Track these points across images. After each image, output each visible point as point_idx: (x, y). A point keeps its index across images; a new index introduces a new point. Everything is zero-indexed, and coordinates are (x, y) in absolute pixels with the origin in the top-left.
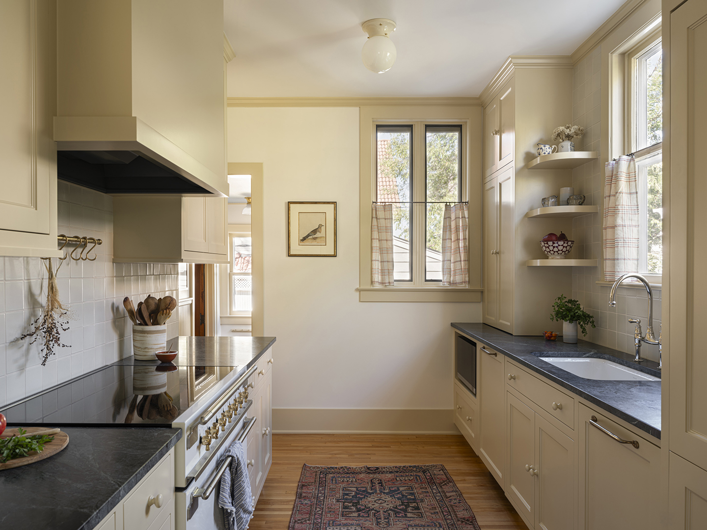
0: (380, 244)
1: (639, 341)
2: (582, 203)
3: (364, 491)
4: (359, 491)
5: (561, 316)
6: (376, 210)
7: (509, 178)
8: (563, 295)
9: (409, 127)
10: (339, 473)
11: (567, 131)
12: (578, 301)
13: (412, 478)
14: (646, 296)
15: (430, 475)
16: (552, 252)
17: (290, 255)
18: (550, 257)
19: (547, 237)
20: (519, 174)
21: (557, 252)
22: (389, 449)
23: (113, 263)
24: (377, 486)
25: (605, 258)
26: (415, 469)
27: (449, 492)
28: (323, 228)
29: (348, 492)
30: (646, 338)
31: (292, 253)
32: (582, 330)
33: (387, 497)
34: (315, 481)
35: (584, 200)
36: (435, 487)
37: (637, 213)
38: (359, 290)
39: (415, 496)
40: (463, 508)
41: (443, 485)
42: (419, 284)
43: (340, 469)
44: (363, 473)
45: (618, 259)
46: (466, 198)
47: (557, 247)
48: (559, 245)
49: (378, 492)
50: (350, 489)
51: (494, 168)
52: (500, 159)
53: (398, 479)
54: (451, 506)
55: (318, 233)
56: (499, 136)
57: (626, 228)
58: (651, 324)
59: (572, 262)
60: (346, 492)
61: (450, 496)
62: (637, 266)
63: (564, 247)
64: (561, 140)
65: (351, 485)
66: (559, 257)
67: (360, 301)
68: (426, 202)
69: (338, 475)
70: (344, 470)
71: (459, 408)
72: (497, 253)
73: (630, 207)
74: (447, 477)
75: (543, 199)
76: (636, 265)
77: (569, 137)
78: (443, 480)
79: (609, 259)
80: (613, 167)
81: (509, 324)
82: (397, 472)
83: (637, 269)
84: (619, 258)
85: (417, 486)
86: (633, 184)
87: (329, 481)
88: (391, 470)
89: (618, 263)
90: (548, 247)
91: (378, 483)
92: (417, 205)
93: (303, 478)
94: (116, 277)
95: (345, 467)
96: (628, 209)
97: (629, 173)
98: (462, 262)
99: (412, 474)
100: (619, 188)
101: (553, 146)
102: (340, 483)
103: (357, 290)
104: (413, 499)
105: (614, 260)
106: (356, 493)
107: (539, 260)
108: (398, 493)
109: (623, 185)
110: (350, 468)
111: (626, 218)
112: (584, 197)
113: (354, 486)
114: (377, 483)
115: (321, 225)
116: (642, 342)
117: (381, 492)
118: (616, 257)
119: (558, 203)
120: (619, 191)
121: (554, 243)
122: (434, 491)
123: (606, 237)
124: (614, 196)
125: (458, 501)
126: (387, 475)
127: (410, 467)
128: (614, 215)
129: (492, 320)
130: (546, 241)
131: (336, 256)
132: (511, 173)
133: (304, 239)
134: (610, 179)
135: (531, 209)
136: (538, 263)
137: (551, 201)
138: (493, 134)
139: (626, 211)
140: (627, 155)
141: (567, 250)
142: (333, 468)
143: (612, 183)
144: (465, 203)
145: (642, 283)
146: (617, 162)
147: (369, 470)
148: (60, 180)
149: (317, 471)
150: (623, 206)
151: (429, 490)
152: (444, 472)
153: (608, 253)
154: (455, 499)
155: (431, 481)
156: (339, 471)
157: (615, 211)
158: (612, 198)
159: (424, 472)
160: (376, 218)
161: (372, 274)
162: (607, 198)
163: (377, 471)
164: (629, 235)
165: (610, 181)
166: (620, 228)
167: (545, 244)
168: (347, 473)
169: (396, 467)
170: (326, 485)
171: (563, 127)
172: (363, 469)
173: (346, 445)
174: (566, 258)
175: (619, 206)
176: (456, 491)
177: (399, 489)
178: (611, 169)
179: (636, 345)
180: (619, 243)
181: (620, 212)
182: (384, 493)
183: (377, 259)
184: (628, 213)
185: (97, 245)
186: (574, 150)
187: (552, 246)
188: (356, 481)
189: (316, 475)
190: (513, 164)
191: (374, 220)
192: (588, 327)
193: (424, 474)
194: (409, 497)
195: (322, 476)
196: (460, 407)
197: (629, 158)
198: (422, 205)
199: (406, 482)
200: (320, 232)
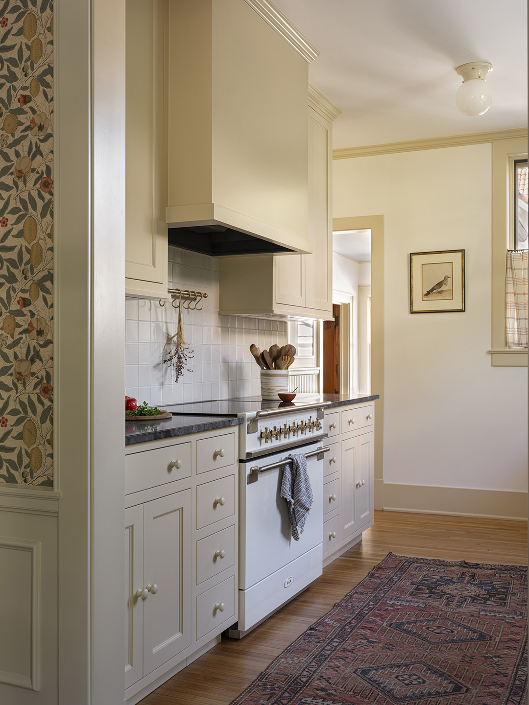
0: (516, 298)
4: (442, 579)
6: (511, 259)
10: (428, 564)
13: (517, 576)
17: (412, 312)
23: (219, 315)
24: (468, 578)
28: (449, 280)
29: (428, 579)
31: (415, 309)
33: (473, 588)
38: (491, 353)
49: (465, 582)
53: (497, 575)
55: (444, 286)
60: (426, 578)
65: (435, 574)
67: (492, 366)
69: (425, 565)
70: (436, 562)
82: (500, 569)
87: (412, 569)
88: (493, 567)
91: (470, 576)
93: (383, 563)
94: (221, 327)
99: (517, 573)
103: (489, 352)
104: (503, 592)
106: (438, 580)
108: (489, 586)
114: (468, 576)
115: (447, 276)
117: (468, 583)
126: (486, 571)
127: (519, 567)
131: (464, 311)
133: (428, 293)
142: (424, 559)
147: (465, 565)
148: (170, 246)
149: (402, 559)
156: (429, 562)
160: (511, 268)
161: (506, 334)
163: (475, 566)
168: (438, 565)
169: (502, 566)
170: (405, 572)
172: (459, 563)
177: (491, 583)
182: (472, 584)
183: (511, 316)
185: (203, 298)
188: (444, 572)
189: (399, 562)
191: (509, 271)
194: (499, 589)
199: (507, 578)
200: (446, 285)
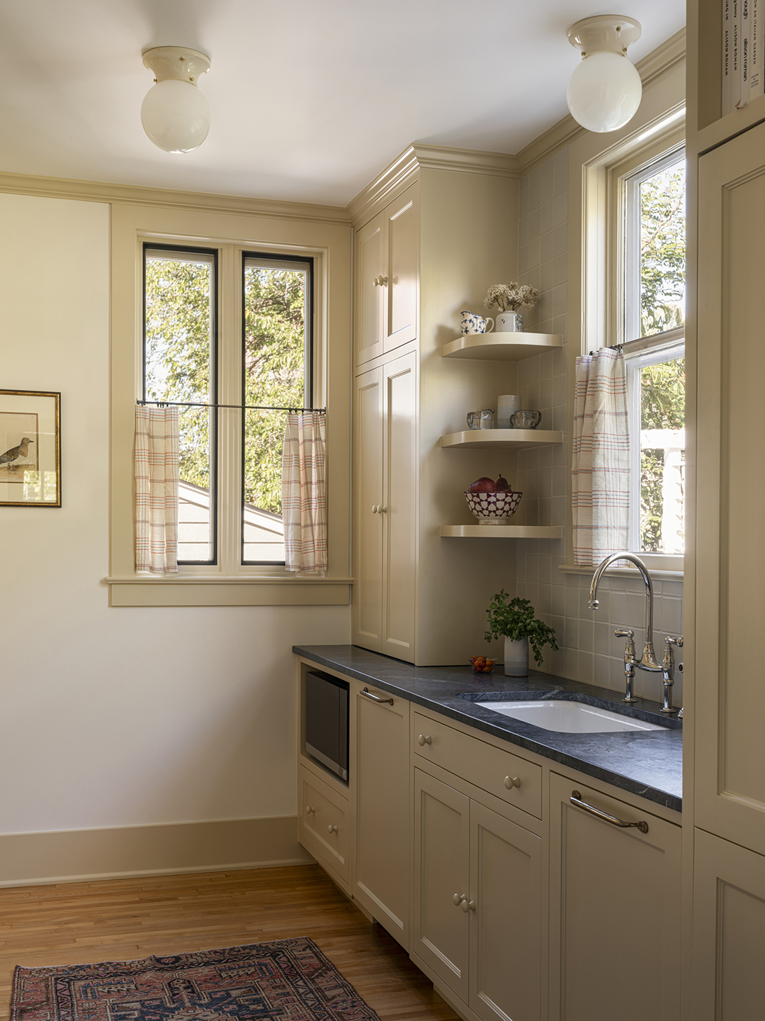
0: (152, 487)
1: (632, 667)
2: (536, 425)
3: (157, 1007)
4: (146, 1007)
5: (501, 629)
6: (142, 418)
7: (409, 371)
8: (503, 590)
9: (211, 253)
10: (98, 976)
11: (512, 295)
12: (529, 602)
13: (252, 970)
14: (642, 592)
15: (286, 960)
16: (486, 512)
18: (482, 522)
19: (477, 484)
20: (426, 364)
21: (494, 512)
22: (176, 902)
24: (184, 994)
25: (574, 524)
26: (254, 952)
27: (330, 989)
28: (31, 447)
29: (124, 1013)
30: (643, 662)
32: (535, 654)
33: (209, 1013)
34: (48, 998)
35: (539, 420)
36: (301, 983)
37: (626, 448)
38: (109, 583)
39: (264, 1005)
40: (362, 1016)
41: (317, 977)
42: (228, 570)
43: (97, 969)
44: (150, 970)
45: (597, 527)
46: (322, 402)
47: (494, 503)
48: (498, 500)
49: (188, 1004)
50: (128, 1005)
51: (378, 348)
52: (390, 333)
53: (224, 975)
54: (339, 1014)
55: (20, 456)
56: (386, 289)
57: (610, 473)
58: (650, 638)
59: (519, 531)
60: (119, 1013)
61: (334, 997)
62: (627, 540)
63: (506, 503)
64: (500, 309)
65: (127, 999)
66: (497, 522)
67: (111, 606)
68: (243, 407)
69: (96, 981)
70: (108, 968)
71: (311, 811)
72: (383, 511)
73: (616, 437)
74: (321, 961)
75: (469, 415)
76: (625, 538)
77: (513, 304)
78: (315, 968)
79: (582, 527)
80: (588, 366)
81: (407, 645)
82: (220, 961)
83: (627, 545)
84: (600, 525)
85: (264, 984)
86: (621, 397)
87: (78, 995)
88: (205, 960)
89: (598, 534)
90: (479, 503)
91: (185, 988)
92: (225, 412)
93: (18, 995)
95: (108, 963)
96: (613, 440)
97: (614, 379)
98: (316, 528)
99: (251, 962)
100: (600, 404)
101: (488, 319)
102: (102, 997)
103: (106, 582)
104: (262, 1011)
105: (591, 528)
106: (142, 1012)
107: (462, 526)
108: (230, 1003)
109: (606, 401)
110: (118, 964)
111: (610, 457)
112: (540, 414)
113: (135, 999)
114: (181, 988)
115: (27, 439)
116: (636, 669)
117: (194, 1004)
118: (594, 524)
119: (495, 424)
120: (599, 409)
121: (489, 496)
122: (301, 991)
123: (577, 488)
124: (592, 416)
125: (349, 1005)
126: (200, 970)
127: (244, 948)
128: (590, 449)
129: (371, 638)
130: (476, 491)
131: (60, 507)
132: (413, 362)
134: (584, 387)
135: (449, 432)
136: (461, 531)
137: (484, 417)
138: (377, 284)
139: (609, 444)
140: (611, 348)
141: (510, 509)
142: (81, 968)
143: (588, 393)
144: (321, 411)
145: (637, 570)
146: (596, 357)
147: (160, 964)
149: (47, 978)
150: (606, 436)
151: (290, 989)
152: (314, 952)
153: (579, 517)
154: (343, 1001)
155: (292, 972)
156: (96, 972)
157: (592, 443)
158: (587, 420)
159: (274, 955)
160: (144, 435)
161: (135, 549)
162: (579, 420)
163: (177, 964)
164: (615, 486)
165: (584, 391)
166: (601, 474)
167: (473, 496)
168: (116, 975)
169: (215, 952)
170: (72, 1005)
171: (505, 286)
172: (147, 963)
173: (85, 903)
174: (508, 523)
175: (600, 435)
176: (343, 986)
177: (229, 995)
178: (585, 370)
179: (626, 675)
180: (600, 500)
181: (601, 446)
182: (201, 1005)
183: (145, 519)
184: (613, 447)
186: (523, 331)
187: (486, 500)
188: (137, 989)
189: (47, 987)
190: (415, 345)
191: (140, 438)
192: (545, 649)
193: (274, 959)
194: (252, 1007)
195: (60, 987)
196: (313, 808)
197: (615, 352)
198: (236, 412)
199: (243, 979)
200: (24, 455)
